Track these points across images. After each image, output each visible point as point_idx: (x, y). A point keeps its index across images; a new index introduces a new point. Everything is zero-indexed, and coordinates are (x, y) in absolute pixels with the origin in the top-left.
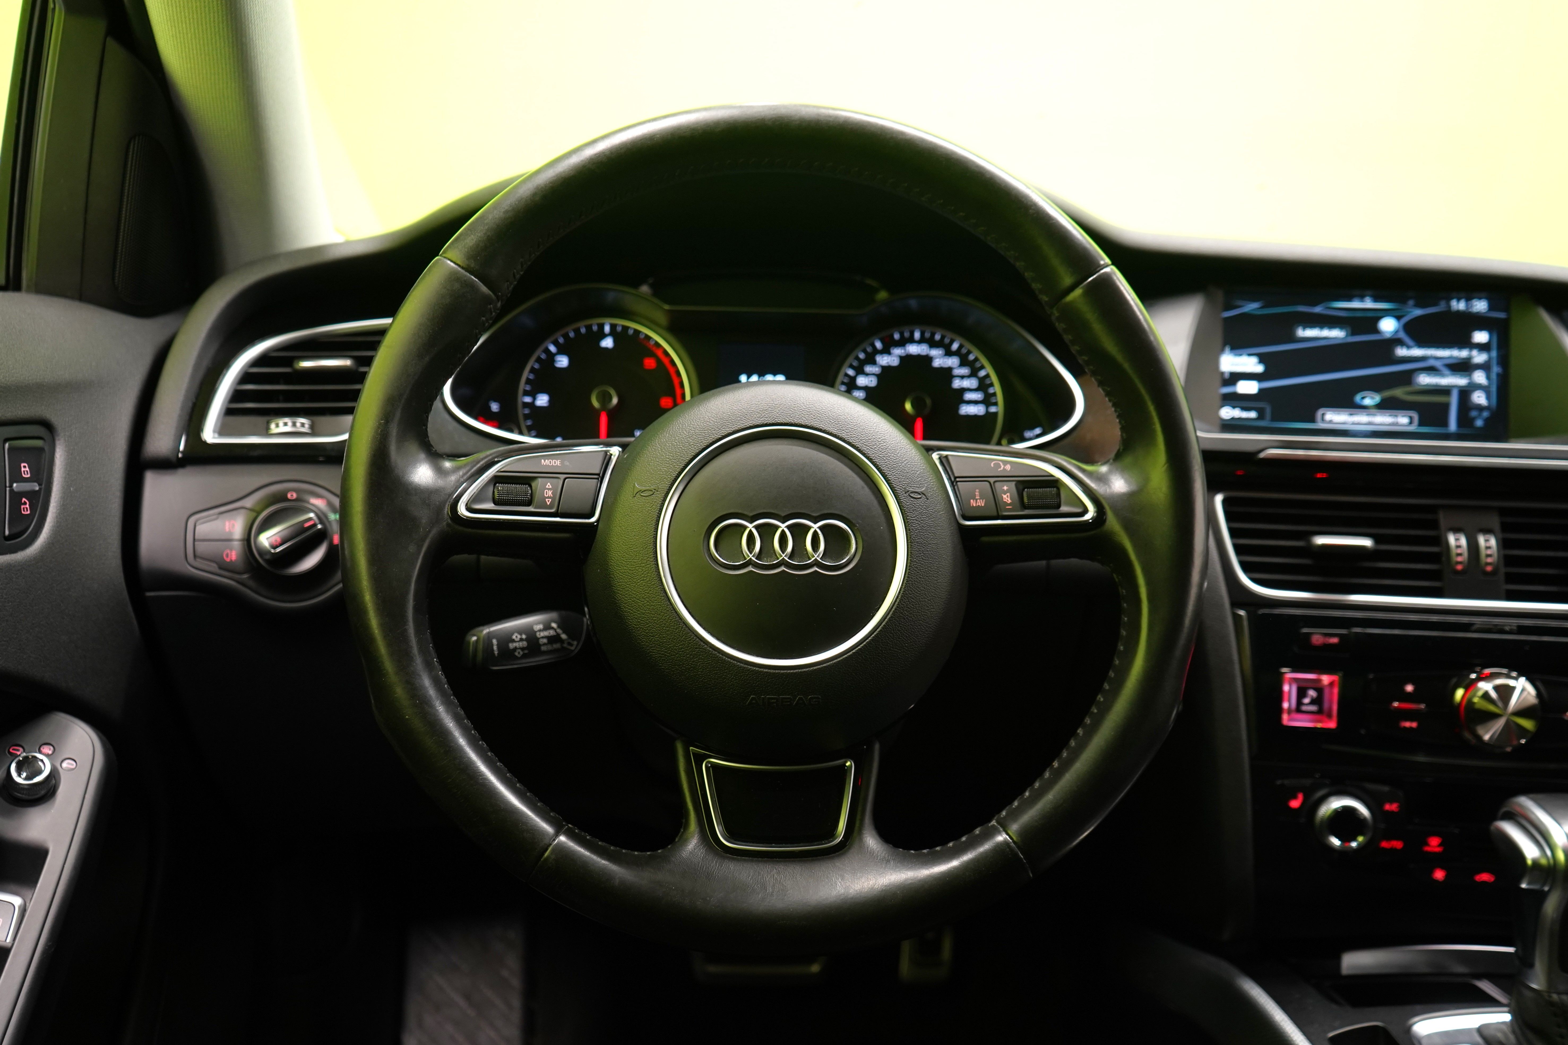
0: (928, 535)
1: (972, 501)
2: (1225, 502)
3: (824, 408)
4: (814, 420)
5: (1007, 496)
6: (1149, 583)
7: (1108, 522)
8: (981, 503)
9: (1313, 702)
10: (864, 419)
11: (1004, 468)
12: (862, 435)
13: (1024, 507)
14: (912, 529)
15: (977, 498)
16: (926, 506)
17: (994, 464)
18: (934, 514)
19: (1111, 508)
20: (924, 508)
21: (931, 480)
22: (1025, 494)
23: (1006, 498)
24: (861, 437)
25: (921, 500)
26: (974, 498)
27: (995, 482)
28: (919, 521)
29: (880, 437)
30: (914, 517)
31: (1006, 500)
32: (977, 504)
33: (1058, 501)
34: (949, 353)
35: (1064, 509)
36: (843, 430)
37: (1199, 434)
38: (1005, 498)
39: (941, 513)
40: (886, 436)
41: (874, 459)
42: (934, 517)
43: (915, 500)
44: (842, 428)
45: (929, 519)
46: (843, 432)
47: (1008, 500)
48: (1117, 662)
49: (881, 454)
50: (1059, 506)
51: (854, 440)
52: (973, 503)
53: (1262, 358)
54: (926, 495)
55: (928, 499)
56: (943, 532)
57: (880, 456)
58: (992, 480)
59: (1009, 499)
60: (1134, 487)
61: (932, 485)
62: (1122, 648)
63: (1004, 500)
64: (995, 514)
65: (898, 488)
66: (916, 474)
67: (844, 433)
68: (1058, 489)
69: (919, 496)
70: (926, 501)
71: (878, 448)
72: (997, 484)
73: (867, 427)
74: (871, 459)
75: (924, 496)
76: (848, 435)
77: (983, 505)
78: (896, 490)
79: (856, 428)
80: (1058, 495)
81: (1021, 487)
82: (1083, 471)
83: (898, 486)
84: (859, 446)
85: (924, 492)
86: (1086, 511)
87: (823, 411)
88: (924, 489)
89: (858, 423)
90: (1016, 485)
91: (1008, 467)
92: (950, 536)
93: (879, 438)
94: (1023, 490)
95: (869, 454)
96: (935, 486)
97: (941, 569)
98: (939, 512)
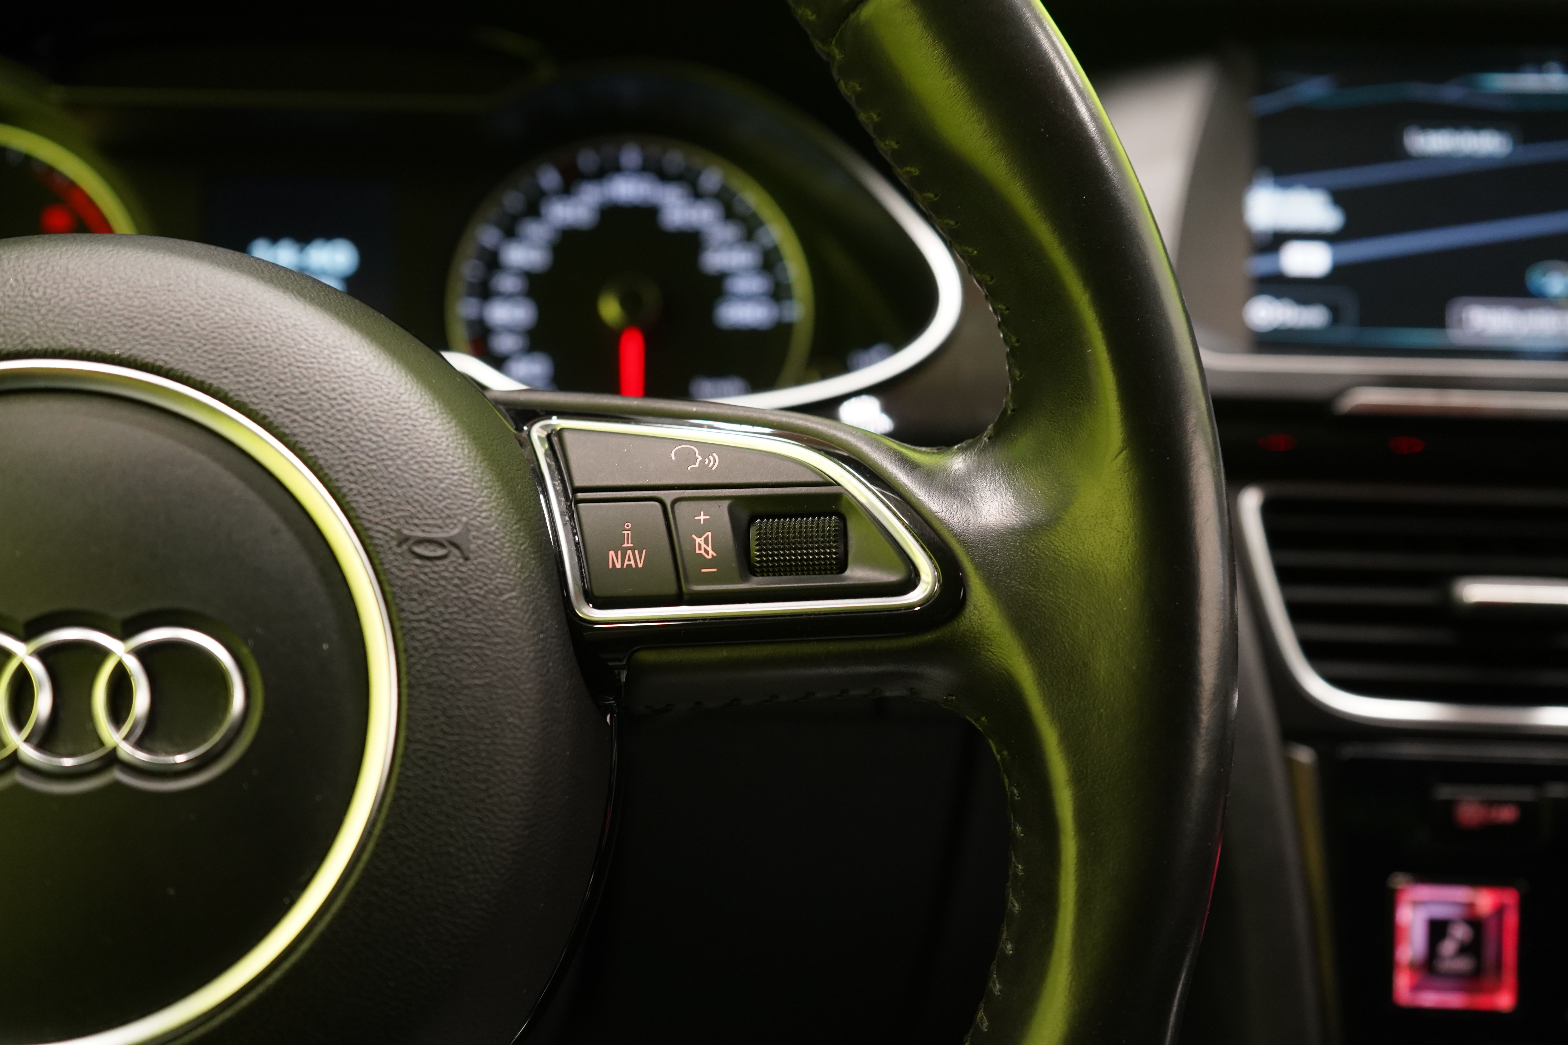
0: (462, 661)
1: (612, 553)
2: (1268, 511)
3: (178, 309)
4: (143, 341)
5: (706, 541)
6: (1078, 778)
7: (970, 609)
8: (636, 560)
9: (1464, 949)
10: (297, 337)
11: (703, 462)
12: (281, 380)
13: (749, 568)
14: (415, 648)
15: (625, 545)
16: (460, 578)
17: (675, 455)
18: (485, 602)
19: (978, 567)
20: (456, 586)
21: (483, 503)
22: (753, 532)
23: (703, 545)
24: (278, 387)
25: (446, 562)
26: (618, 547)
27: (676, 501)
28: (437, 624)
29: (336, 386)
30: (422, 612)
31: (702, 552)
32: (626, 563)
33: (841, 550)
34: (697, 194)
35: (856, 574)
36: (226, 369)
37: (1210, 359)
38: (700, 545)
39: (506, 596)
40: (356, 384)
41: (312, 450)
42: (482, 610)
43: (429, 563)
44: (223, 362)
45: (468, 616)
46: (225, 373)
47: (707, 552)
48: (997, 988)
49: (333, 435)
50: (842, 566)
51: (255, 396)
52: (615, 560)
53: (1339, 198)
54: (463, 547)
55: (467, 559)
56: (510, 652)
57: (330, 440)
58: (668, 496)
59: (709, 549)
60: (1037, 513)
61: (486, 518)
62: (1009, 948)
63: (698, 551)
64: (672, 589)
65: (378, 531)
66: (436, 487)
67: (226, 377)
68: (842, 518)
69: (440, 552)
70: (461, 565)
71: (324, 418)
72: (681, 507)
73: (299, 358)
74: (302, 449)
75: (456, 552)
76: (239, 382)
77: (640, 565)
78: (371, 537)
79: (265, 364)
80: (843, 534)
81: (744, 515)
82: (911, 466)
83: (377, 524)
84: (268, 413)
85: (458, 541)
86: (911, 581)
87: (173, 314)
88: (455, 531)
89: (274, 346)
90: (731, 510)
91: (714, 461)
92: (533, 660)
93: (334, 390)
94: (752, 521)
95: (294, 435)
96: (496, 521)
97: (499, 758)
98: (501, 594)
